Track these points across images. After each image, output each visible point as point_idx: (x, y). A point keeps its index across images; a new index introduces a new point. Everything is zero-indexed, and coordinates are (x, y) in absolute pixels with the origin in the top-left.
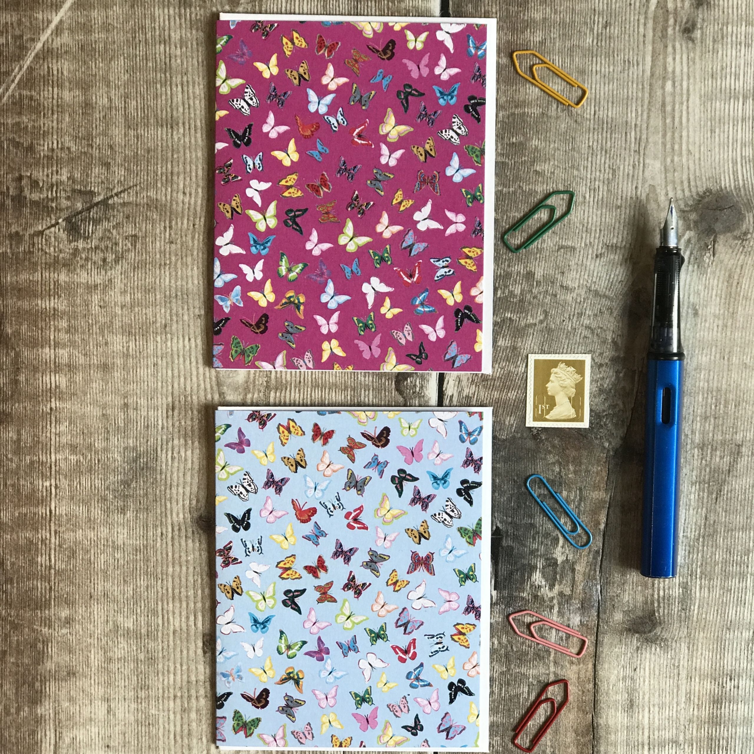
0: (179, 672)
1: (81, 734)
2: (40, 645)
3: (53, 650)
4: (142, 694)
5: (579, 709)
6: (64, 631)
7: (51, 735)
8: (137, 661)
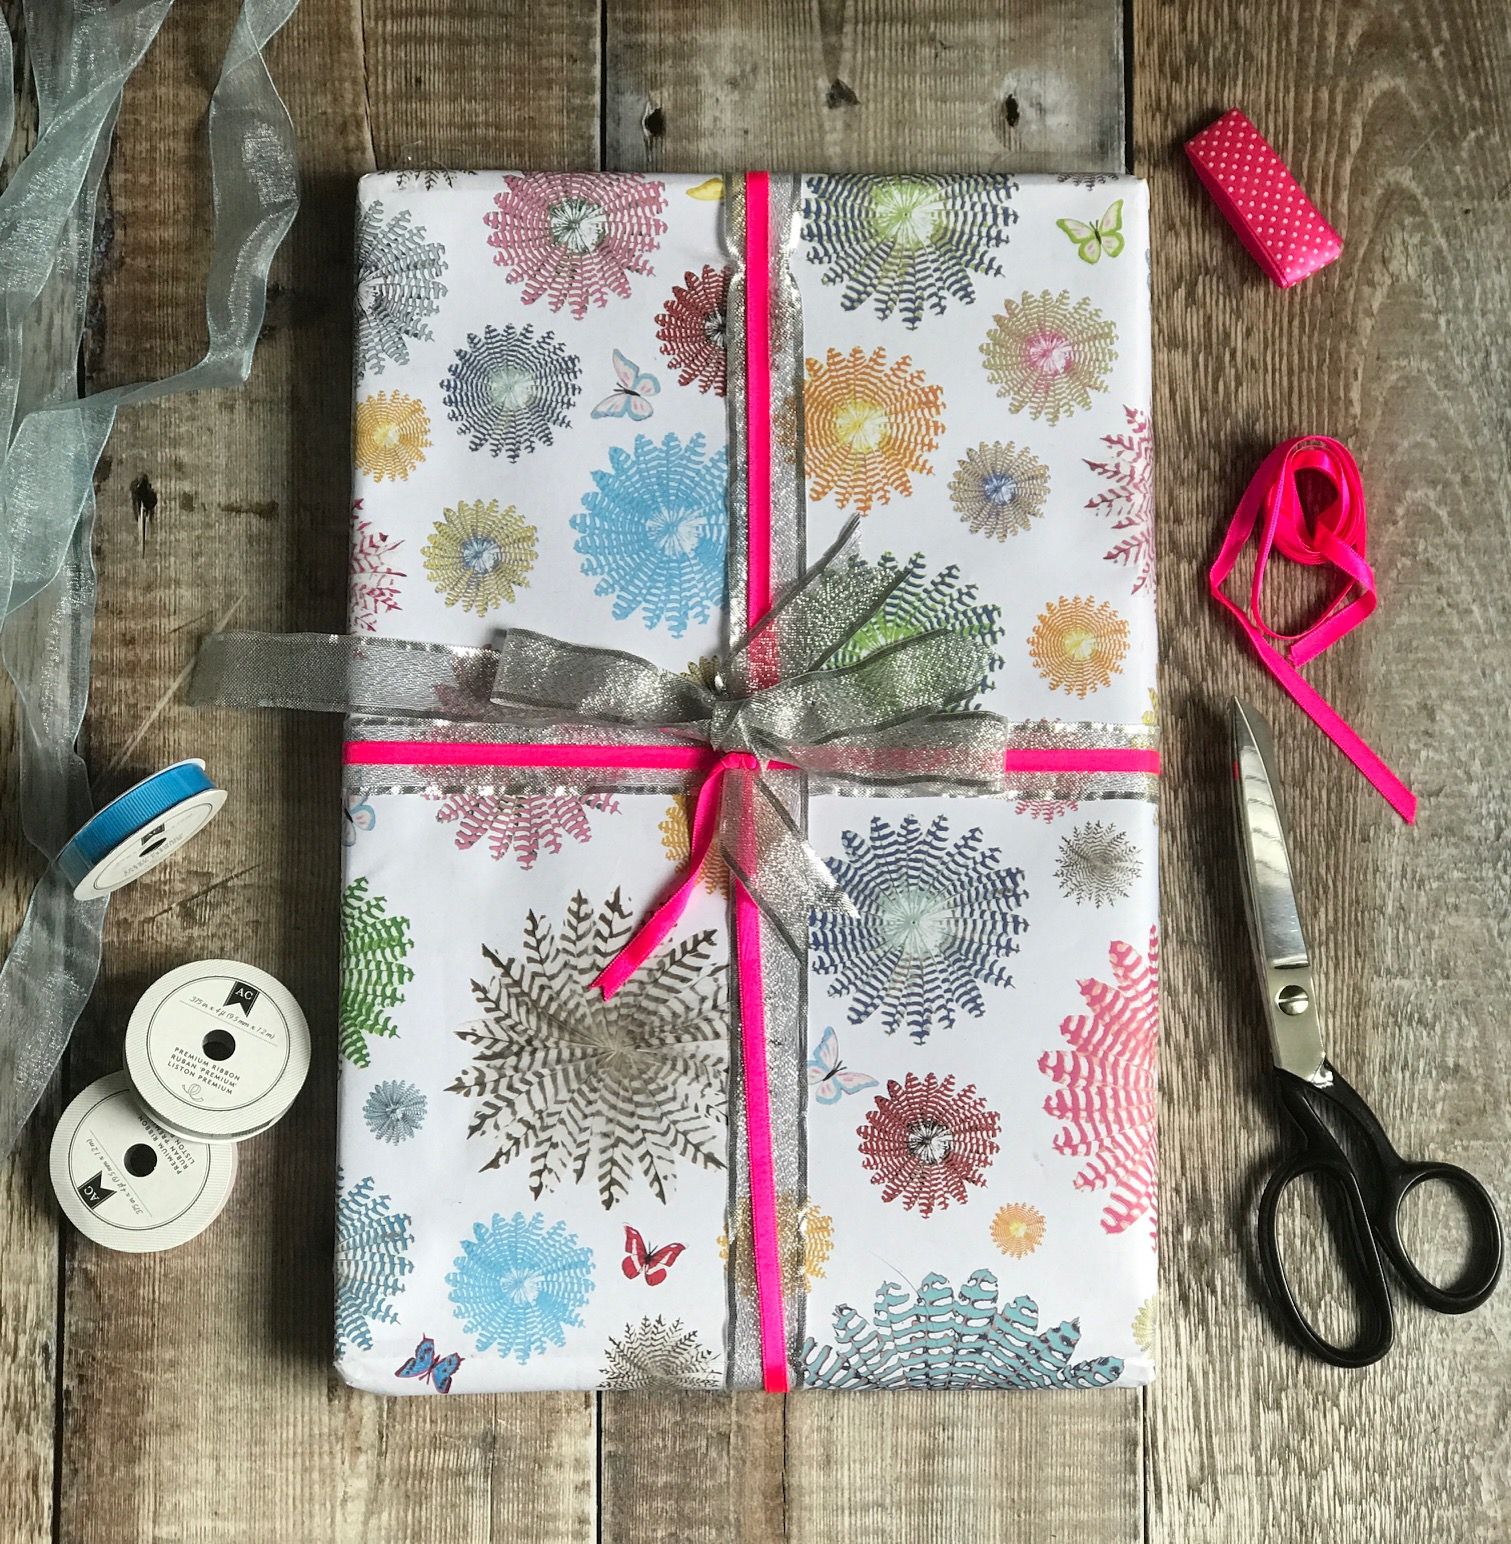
0: (300, 1424)
1: (185, 1500)
2: (140, 1393)
3: (154, 1398)
4: (257, 1450)
5: (766, 1468)
6: (168, 1375)
7: (150, 1499)
8: (251, 1411)
